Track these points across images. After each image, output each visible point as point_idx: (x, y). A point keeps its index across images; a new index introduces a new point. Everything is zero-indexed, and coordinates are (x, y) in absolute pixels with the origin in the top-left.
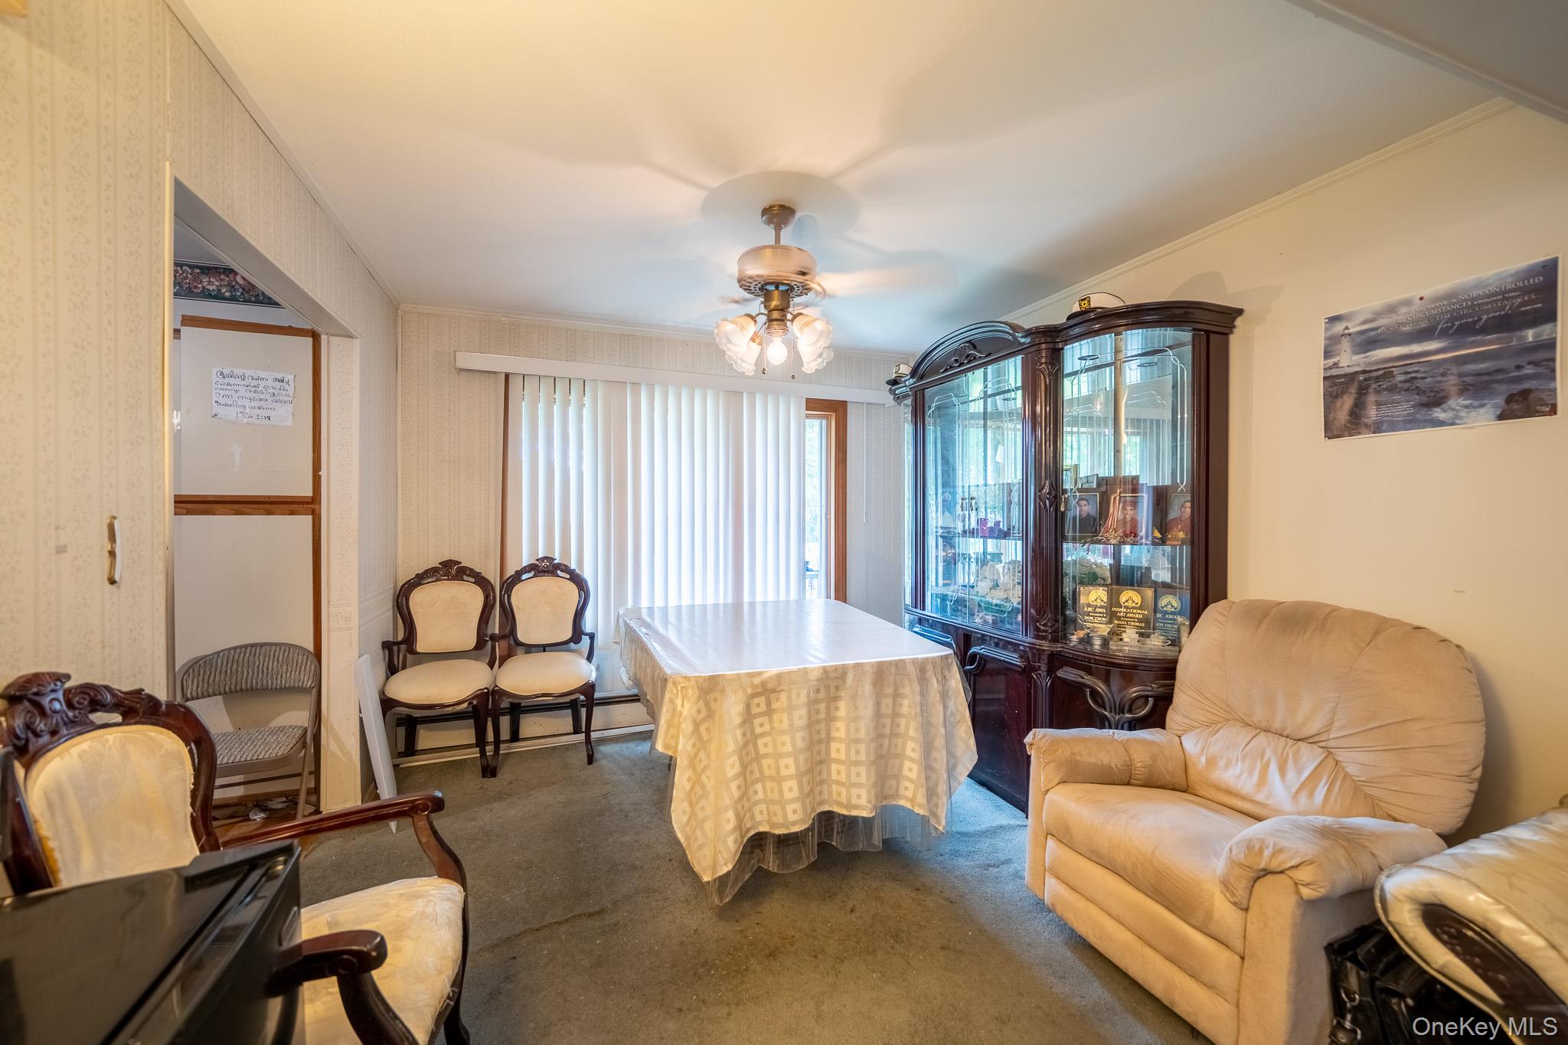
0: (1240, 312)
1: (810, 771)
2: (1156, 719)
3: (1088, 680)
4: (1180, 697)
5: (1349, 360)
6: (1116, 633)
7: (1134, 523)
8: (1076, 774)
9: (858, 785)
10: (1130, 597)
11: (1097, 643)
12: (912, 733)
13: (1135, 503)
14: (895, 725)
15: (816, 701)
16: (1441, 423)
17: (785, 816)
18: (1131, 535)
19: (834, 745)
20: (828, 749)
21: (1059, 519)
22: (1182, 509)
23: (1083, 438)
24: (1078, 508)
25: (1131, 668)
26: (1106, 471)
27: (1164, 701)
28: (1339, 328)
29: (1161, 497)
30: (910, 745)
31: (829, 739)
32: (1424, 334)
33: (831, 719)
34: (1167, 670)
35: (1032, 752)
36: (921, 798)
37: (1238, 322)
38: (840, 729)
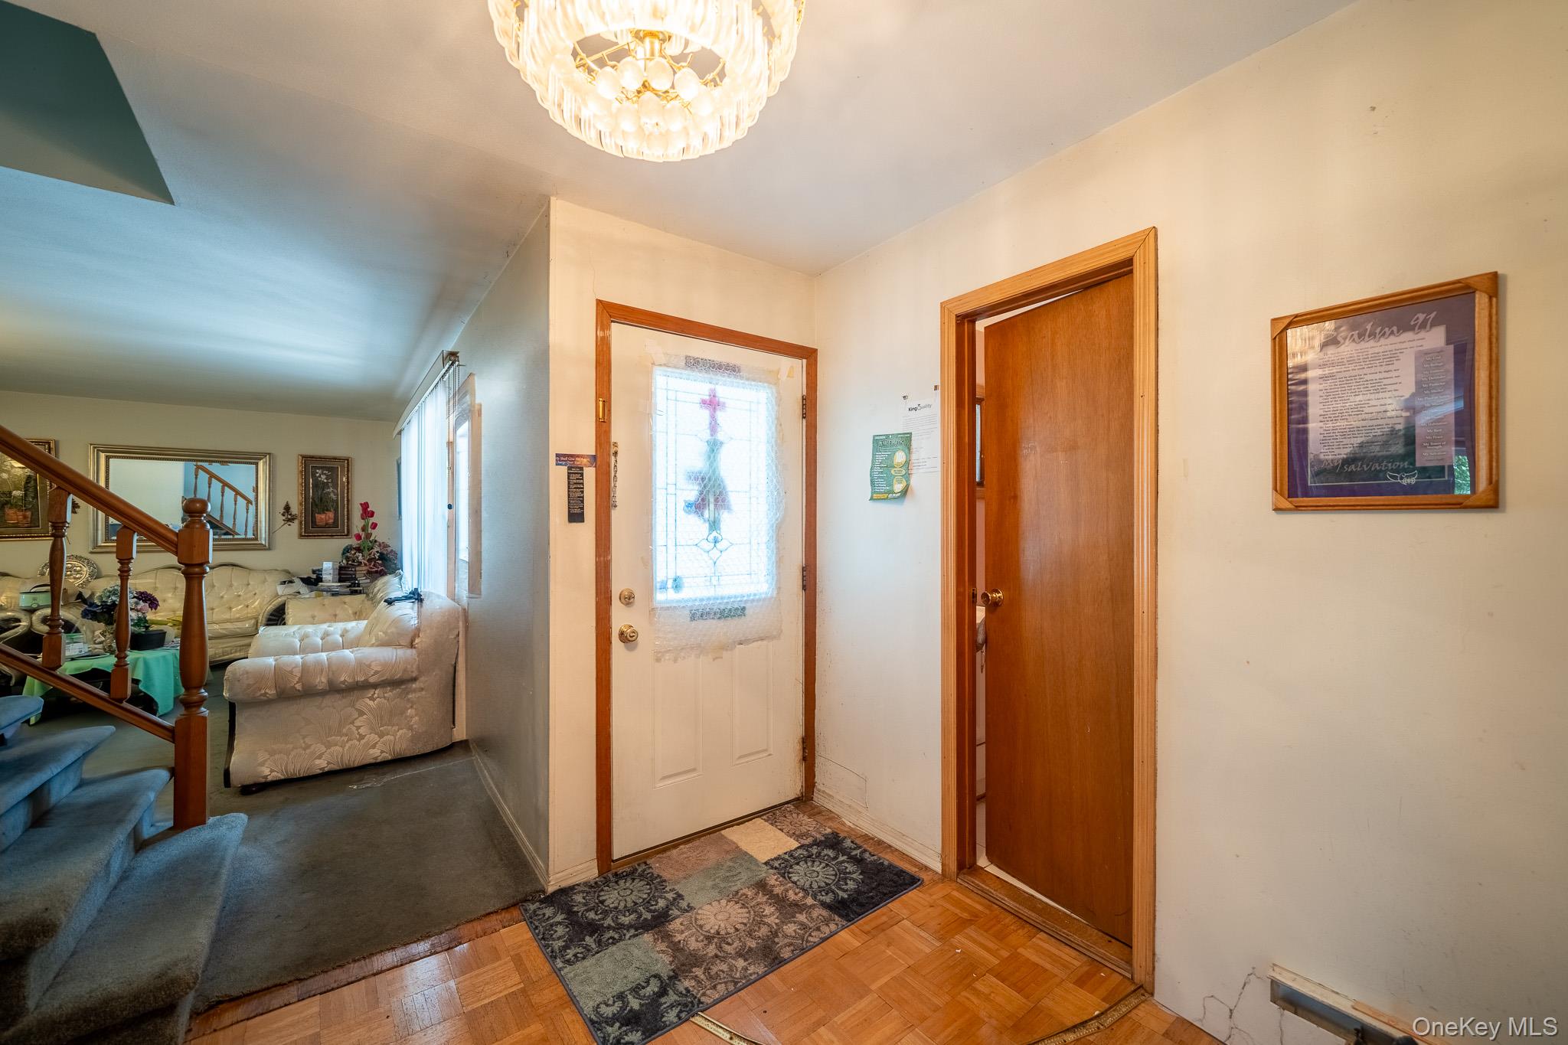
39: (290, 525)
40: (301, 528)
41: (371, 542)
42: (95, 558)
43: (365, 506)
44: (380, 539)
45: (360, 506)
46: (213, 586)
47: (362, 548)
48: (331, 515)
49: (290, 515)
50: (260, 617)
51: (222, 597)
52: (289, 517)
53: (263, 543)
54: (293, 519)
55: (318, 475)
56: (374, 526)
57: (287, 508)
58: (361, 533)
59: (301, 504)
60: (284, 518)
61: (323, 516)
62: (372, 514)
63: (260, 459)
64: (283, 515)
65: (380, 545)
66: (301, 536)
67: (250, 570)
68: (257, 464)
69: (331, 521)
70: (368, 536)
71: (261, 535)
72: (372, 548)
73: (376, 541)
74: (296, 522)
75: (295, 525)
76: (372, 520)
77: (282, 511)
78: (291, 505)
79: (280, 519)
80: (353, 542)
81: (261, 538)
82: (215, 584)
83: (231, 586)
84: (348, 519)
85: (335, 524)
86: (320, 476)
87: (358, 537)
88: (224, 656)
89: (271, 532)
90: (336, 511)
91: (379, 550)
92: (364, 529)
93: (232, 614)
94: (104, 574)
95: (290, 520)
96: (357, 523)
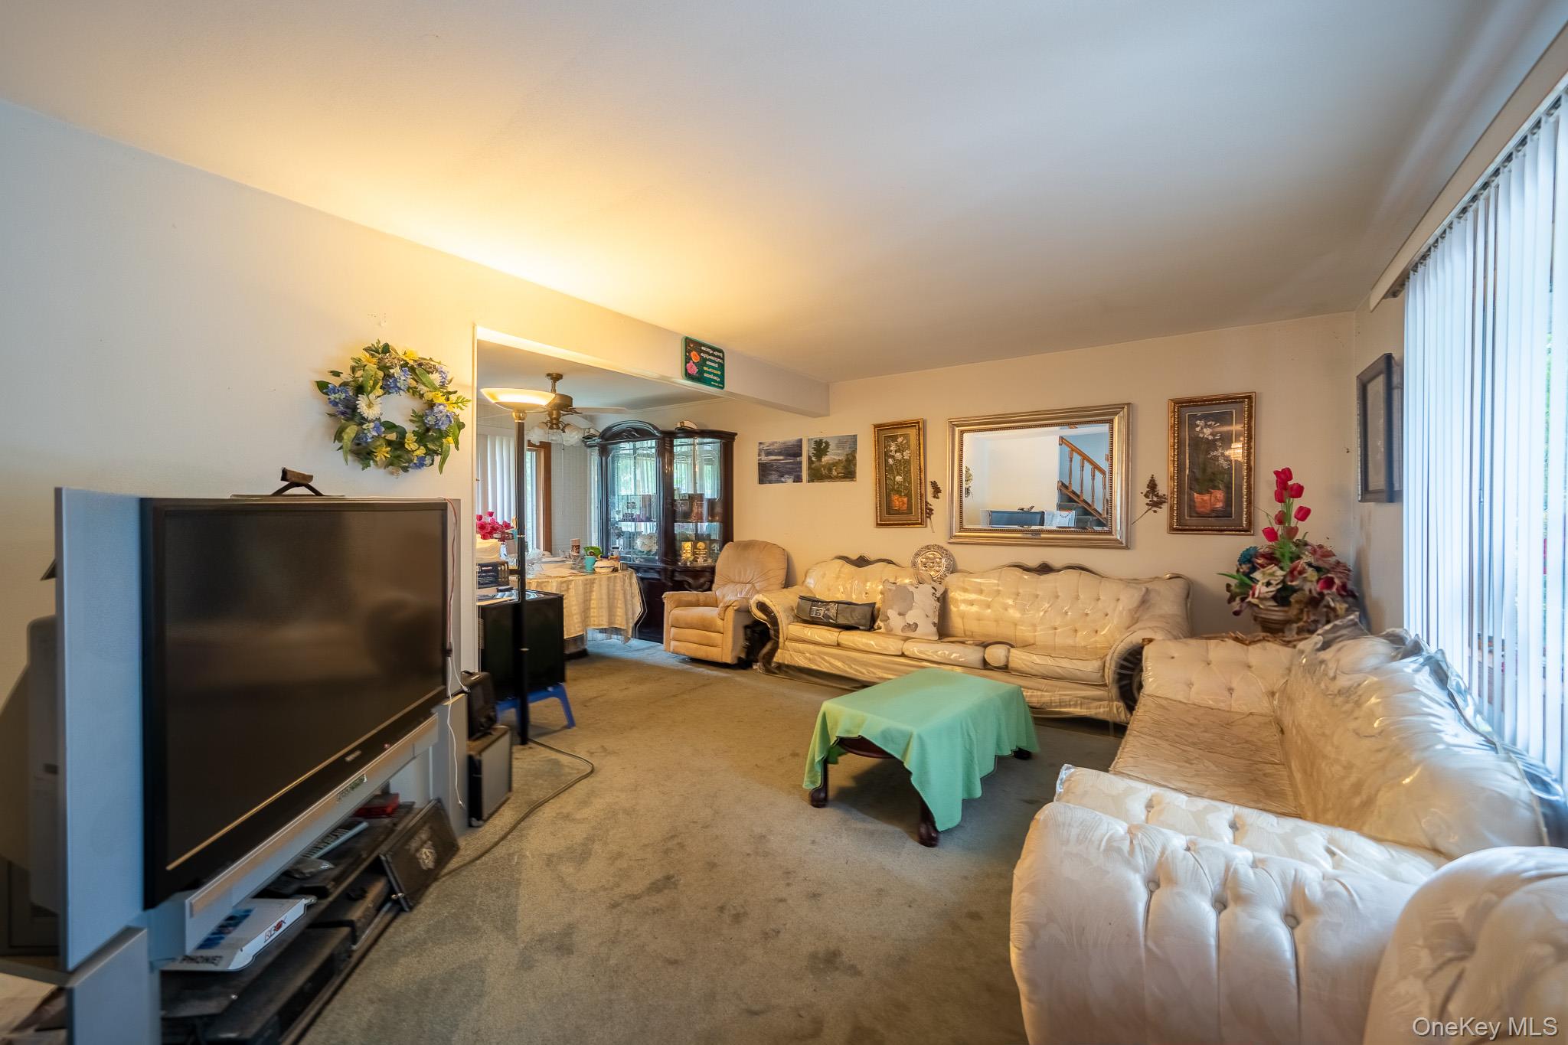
0: (736, 434)
1: (584, 612)
2: (710, 589)
3: (687, 579)
4: (716, 579)
5: (764, 459)
6: (695, 560)
7: (701, 513)
8: (680, 604)
9: (602, 616)
10: (701, 545)
11: (688, 564)
12: (620, 598)
13: (702, 506)
14: (614, 595)
15: (586, 584)
16: (783, 482)
17: (575, 629)
18: (700, 519)
19: (592, 602)
20: (590, 603)
21: (674, 512)
22: (718, 509)
23: (683, 465)
24: (681, 508)
25: (703, 570)
26: (691, 492)
27: (712, 582)
28: (761, 446)
29: (711, 502)
30: (620, 602)
31: (590, 600)
32: (779, 454)
33: (591, 591)
34: (712, 570)
35: (665, 601)
36: (624, 623)
37: (736, 437)
38: (594, 595)
39: (1155, 511)
40: (1172, 517)
41: (1297, 545)
42: (955, 550)
43: (1284, 476)
44: (1314, 540)
45: (1274, 477)
46: (1057, 597)
47: (1278, 555)
48: (1219, 494)
49: (1157, 496)
50: (1108, 658)
51: (1066, 613)
52: (1155, 499)
53: (1119, 538)
54: (1162, 503)
55: (1198, 429)
56: (1304, 514)
57: (1152, 486)
58: (1276, 527)
59: (1172, 478)
60: (1148, 501)
61: (1206, 497)
62: (1298, 491)
63: (1116, 414)
64: (1146, 496)
65: (1314, 552)
66: (1173, 530)
67: (1103, 577)
68: (1111, 422)
69: (1219, 505)
70: (1293, 531)
71: (1116, 527)
72: (1299, 558)
73: (1306, 544)
74: (1165, 507)
75: (1163, 512)
76: (1297, 503)
77: (1145, 490)
78: (1158, 482)
79: (1142, 502)
80: (1258, 542)
81: (1116, 530)
82: (1059, 594)
83: (1077, 598)
84: (1249, 502)
85: (1226, 513)
86: (1201, 431)
87: (1270, 534)
88: (1061, 706)
89: (1129, 522)
90: (1228, 487)
91: (1311, 559)
92: (1281, 519)
93: (1078, 639)
94: (960, 566)
95: (1156, 504)
96: (1267, 508)
